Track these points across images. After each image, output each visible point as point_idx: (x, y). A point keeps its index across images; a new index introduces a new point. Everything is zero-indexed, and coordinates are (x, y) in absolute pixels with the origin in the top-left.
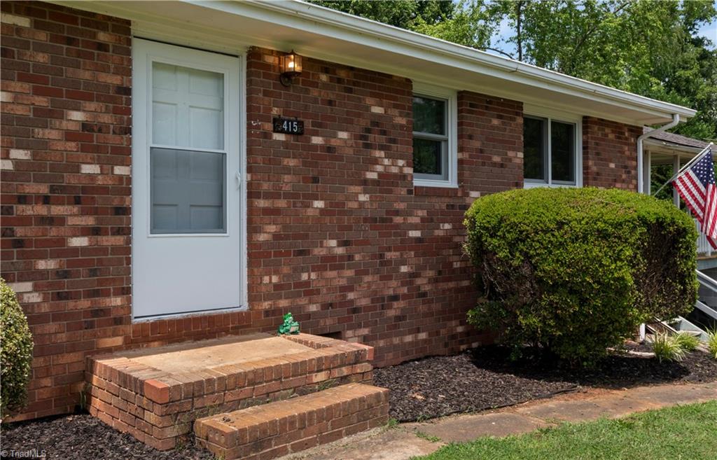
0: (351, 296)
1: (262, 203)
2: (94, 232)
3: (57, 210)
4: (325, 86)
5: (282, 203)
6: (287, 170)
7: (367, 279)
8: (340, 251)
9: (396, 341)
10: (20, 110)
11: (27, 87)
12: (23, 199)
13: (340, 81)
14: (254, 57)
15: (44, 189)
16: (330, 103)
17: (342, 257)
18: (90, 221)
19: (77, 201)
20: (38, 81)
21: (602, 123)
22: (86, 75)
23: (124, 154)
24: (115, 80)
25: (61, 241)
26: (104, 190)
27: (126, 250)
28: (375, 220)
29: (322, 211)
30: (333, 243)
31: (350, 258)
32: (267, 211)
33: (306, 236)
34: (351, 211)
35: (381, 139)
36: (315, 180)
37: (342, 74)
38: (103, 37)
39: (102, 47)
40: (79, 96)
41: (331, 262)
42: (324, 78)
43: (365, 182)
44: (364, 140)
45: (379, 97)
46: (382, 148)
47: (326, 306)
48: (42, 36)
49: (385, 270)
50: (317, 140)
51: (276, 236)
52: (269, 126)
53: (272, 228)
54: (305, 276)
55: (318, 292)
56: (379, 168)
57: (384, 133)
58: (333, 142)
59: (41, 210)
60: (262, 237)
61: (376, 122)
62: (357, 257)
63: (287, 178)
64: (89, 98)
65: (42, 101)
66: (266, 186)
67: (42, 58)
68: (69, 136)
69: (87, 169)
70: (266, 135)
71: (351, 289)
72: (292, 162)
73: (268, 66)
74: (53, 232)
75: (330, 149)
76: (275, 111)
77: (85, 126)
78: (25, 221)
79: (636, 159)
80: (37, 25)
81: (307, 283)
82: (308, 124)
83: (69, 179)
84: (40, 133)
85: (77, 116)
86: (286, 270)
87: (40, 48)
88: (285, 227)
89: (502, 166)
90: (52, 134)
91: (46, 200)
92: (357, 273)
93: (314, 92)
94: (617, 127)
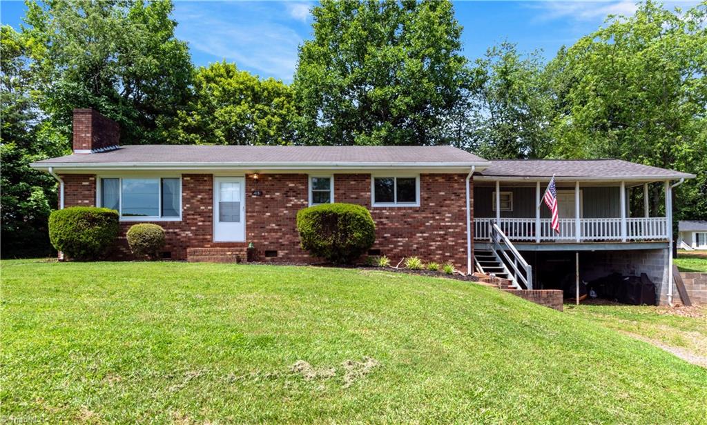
0: (280, 241)
1: (249, 214)
2: (204, 221)
3: (195, 217)
4: (271, 181)
5: (255, 214)
6: (257, 205)
7: (287, 236)
8: (277, 227)
9: (300, 256)
10: (188, 197)
11: (189, 192)
12: (188, 215)
13: (276, 178)
14: (247, 176)
15: (193, 212)
16: (273, 185)
17: (277, 229)
18: (202, 219)
19: (199, 215)
20: (192, 190)
22: (201, 187)
23: (211, 204)
24: (208, 188)
25: (196, 223)
26: (206, 212)
27: (211, 226)
28: (291, 219)
29: (269, 216)
30: (274, 225)
31: (281, 230)
32: (250, 216)
33: (264, 223)
34: (281, 216)
35: (292, 194)
36: (267, 207)
37: (277, 176)
38: (205, 179)
39: (206, 181)
40: (200, 192)
41: (273, 230)
42: (270, 178)
43: (287, 207)
44: (286, 195)
45: (292, 181)
46: (293, 196)
47: (271, 243)
48: (192, 181)
49: (295, 234)
50: (267, 196)
51: (253, 223)
52: (251, 194)
53: (252, 221)
54: (263, 234)
55: (268, 239)
56: (293, 203)
57: (294, 192)
58: (274, 196)
59: (192, 217)
60: (249, 223)
61: (291, 189)
62: (283, 230)
63: (257, 207)
64: (202, 192)
65: (192, 194)
66: (249, 210)
67: (192, 185)
68: (198, 201)
69: (202, 208)
70: (250, 196)
71: (281, 239)
72: (258, 203)
73: (250, 178)
74: (195, 221)
75: (272, 198)
76: (253, 190)
77: (202, 199)
78: (189, 219)
80: (191, 179)
81: (264, 236)
82: (264, 192)
83: (198, 210)
84: (192, 201)
85: (200, 197)
86: (256, 232)
87: (192, 183)
88: (256, 220)
90: (194, 201)
91: (193, 215)
92: (283, 234)
93: (266, 183)
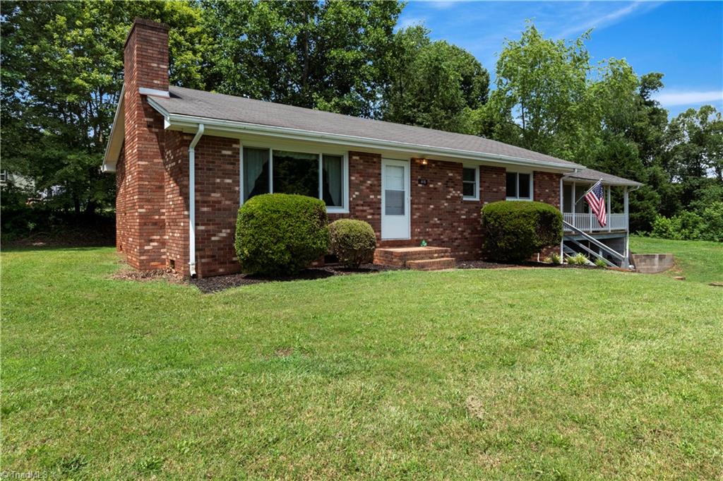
0: (442, 237)
1: (415, 206)
2: (373, 214)
3: (365, 208)
4: (434, 168)
5: (421, 206)
6: (423, 196)
7: (447, 232)
8: (438, 222)
9: (457, 253)
10: (357, 182)
11: (358, 175)
12: (357, 205)
13: (439, 166)
14: (413, 161)
15: (362, 202)
16: (436, 173)
17: (439, 224)
18: (372, 211)
19: (369, 206)
20: (361, 173)
21: (542, 173)
22: (371, 171)
23: (379, 192)
24: (377, 171)
25: (366, 217)
26: (375, 202)
27: (380, 220)
28: (449, 212)
29: (433, 209)
30: (436, 219)
31: (442, 224)
32: (416, 209)
33: (427, 217)
34: (441, 209)
35: (452, 185)
36: (431, 199)
37: (439, 163)
38: (375, 160)
39: (375, 162)
40: (369, 176)
41: (435, 225)
42: (433, 165)
43: (447, 199)
44: (446, 185)
45: (451, 170)
46: (452, 187)
47: (434, 240)
48: (362, 161)
49: (453, 229)
50: (431, 186)
51: (419, 217)
52: (417, 182)
53: (418, 214)
54: (427, 230)
55: (431, 235)
56: (451, 194)
57: (452, 182)
58: (437, 186)
59: (361, 208)
60: (415, 217)
61: (450, 179)
62: (444, 224)
63: (422, 198)
64: (371, 177)
65: (361, 179)
66: (416, 201)
67: (361, 167)
68: (368, 188)
69: (372, 197)
70: (417, 185)
71: (442, 235)
72: (424, 193)
73: (417, 163)
74: (364, 214)
75: (435, 189)
76: (419, 177)
77: (371, 185)
78: (358, 211)
79: (559, 188)
80: (360, 158)
81: (428, 232)
82: (429, 181)
83: (368, 200)
84: (361, 187)
85: (369, 182)
86: (422, 227)
87: (361, 164)
88: (422, 214)
89: (497, 192)
90: (364, 188)
91: (362, 205)
92: (444, 230)
93: (431, 170)
94: (550, 175)
